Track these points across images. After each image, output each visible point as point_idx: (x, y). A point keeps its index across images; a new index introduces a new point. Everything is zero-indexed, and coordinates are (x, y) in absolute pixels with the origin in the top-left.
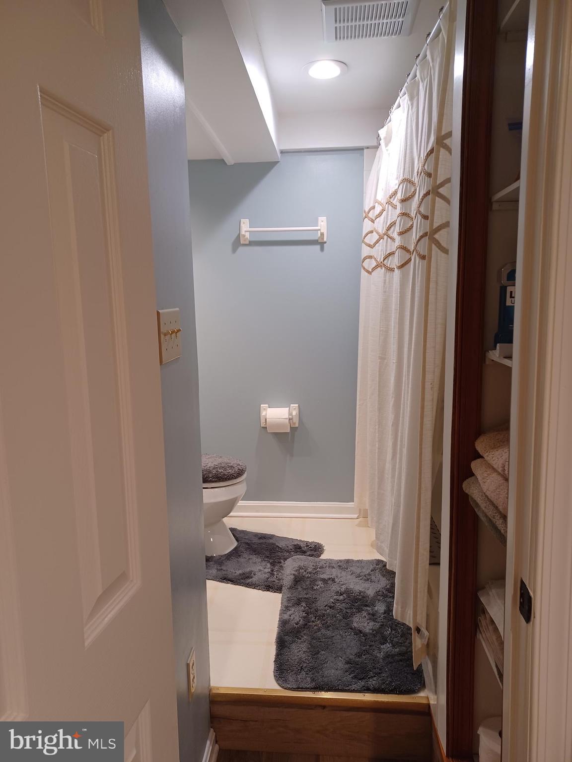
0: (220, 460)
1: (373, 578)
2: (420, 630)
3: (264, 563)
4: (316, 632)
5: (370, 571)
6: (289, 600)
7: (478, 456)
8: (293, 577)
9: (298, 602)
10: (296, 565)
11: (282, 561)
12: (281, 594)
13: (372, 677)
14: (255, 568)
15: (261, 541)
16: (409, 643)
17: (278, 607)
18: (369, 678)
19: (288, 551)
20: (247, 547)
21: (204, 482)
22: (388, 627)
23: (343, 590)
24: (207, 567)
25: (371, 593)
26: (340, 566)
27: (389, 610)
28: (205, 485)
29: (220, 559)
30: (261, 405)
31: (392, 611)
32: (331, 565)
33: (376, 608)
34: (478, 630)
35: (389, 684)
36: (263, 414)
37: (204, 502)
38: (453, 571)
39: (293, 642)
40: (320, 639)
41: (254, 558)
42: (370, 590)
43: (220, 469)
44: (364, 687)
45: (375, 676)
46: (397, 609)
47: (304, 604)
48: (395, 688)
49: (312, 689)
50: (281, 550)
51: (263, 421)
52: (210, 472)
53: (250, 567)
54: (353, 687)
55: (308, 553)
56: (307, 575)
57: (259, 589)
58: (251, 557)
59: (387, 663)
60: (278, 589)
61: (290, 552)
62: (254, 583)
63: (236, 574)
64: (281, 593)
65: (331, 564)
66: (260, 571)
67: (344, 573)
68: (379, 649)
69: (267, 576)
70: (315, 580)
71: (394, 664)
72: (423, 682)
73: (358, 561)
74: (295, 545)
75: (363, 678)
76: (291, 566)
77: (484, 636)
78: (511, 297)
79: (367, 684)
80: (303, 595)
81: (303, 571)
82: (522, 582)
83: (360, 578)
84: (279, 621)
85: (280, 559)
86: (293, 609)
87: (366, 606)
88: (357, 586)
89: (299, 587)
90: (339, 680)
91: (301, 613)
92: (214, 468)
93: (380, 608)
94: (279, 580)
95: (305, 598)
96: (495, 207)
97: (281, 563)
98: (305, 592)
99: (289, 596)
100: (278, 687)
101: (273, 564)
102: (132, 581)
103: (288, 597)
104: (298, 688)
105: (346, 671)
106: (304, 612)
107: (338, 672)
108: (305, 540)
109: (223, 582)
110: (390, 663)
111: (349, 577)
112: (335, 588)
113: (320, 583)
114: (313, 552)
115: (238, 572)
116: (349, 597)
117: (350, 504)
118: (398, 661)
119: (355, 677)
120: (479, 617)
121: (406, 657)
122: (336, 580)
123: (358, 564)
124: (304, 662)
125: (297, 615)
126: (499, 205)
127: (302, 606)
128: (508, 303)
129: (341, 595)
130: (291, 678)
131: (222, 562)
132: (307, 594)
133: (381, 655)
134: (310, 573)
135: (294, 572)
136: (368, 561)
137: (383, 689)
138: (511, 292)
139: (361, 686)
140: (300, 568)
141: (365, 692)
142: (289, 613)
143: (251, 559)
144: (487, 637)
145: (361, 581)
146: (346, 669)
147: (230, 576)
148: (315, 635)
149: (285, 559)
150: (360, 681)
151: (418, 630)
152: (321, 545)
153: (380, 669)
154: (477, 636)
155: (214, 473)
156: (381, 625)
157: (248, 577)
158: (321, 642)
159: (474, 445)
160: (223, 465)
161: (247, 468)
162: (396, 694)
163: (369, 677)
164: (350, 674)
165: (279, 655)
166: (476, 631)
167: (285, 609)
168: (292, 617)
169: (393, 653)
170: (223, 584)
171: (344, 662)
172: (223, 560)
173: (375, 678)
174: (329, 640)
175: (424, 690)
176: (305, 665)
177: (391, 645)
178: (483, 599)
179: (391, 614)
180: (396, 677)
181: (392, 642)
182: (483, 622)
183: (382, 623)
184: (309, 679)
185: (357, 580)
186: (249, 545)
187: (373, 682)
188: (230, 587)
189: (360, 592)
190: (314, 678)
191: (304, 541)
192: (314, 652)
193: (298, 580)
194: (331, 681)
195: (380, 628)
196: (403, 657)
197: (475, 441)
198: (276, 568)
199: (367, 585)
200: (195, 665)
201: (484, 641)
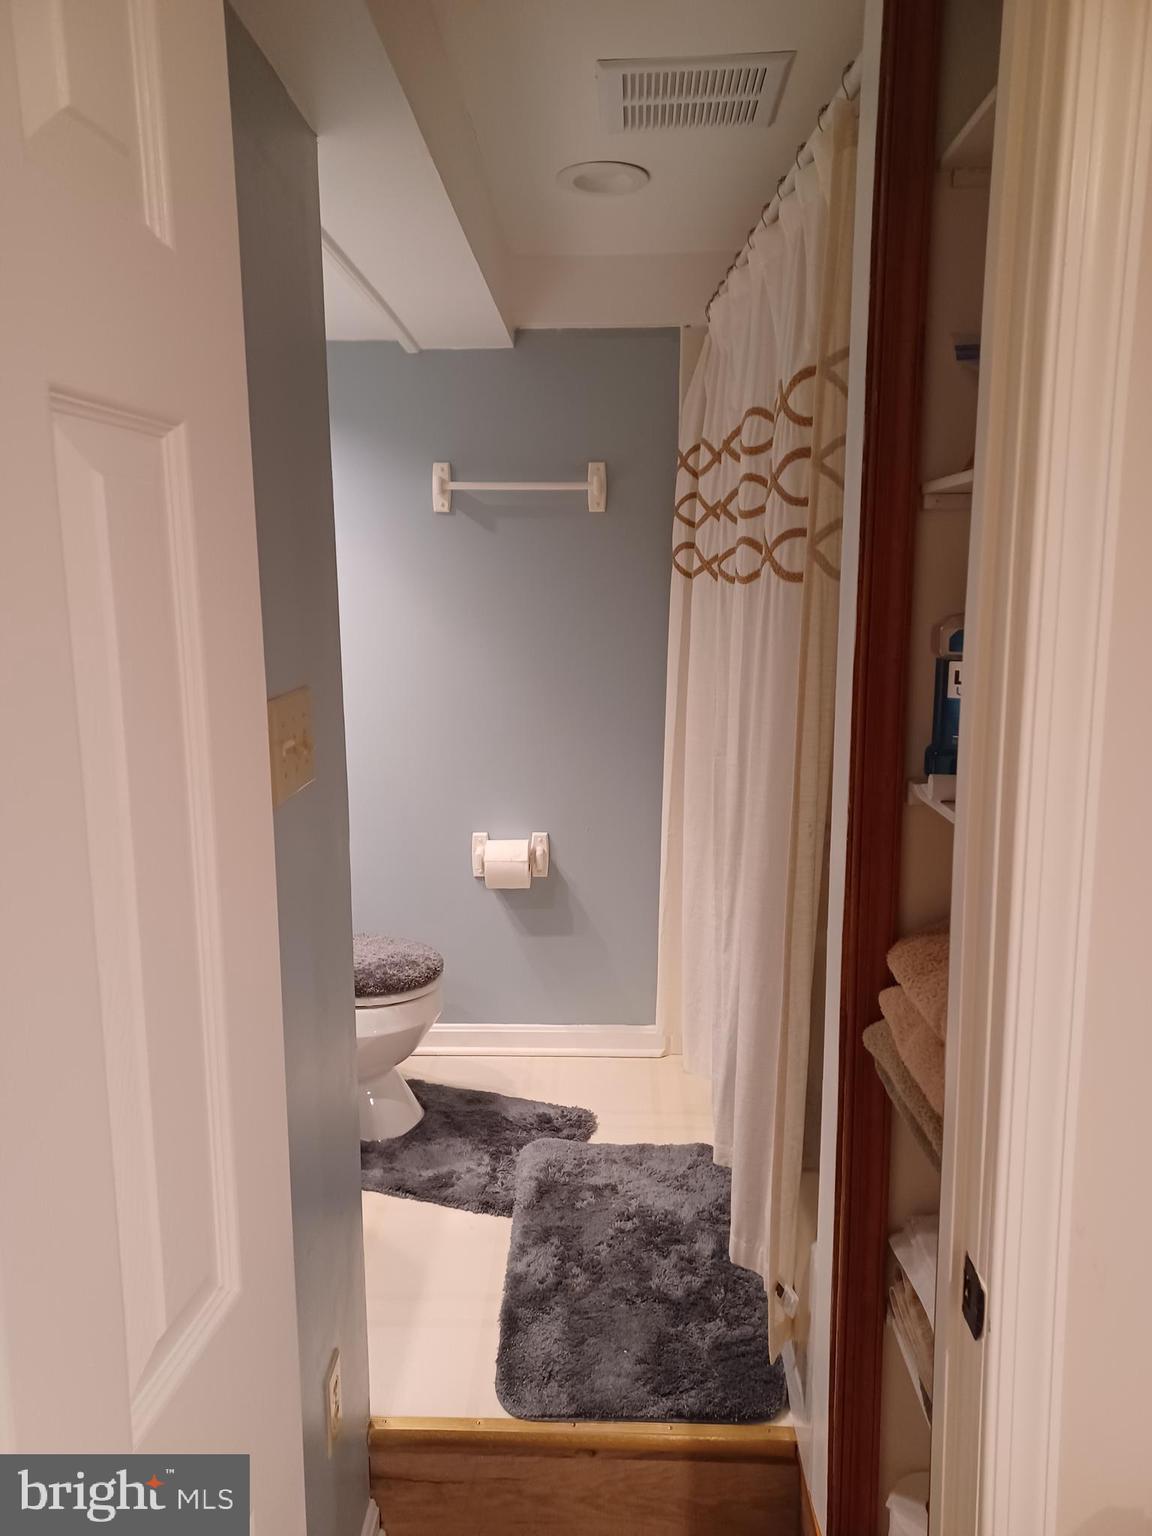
0: (391, 949)
1: (692, 1182)
2: (783, 1290)
3: (476, 1156)
4: (579, 1299)
5: (684, 1168)
6: (526, 1232)
7: (891, 982)
8: (534, 1184)
9: (544, 1236)
10: (541, 1158)
11: (514, 1150)
12: (511, 1219)
13: (687, 1390)
14: (460, 1166)
15: (473, 1108)
16: (759, 1319)
17: (505, 1247)
18: (681, 1392)
19: (525, 1129)
20: (446, 1120)
21: (357, 996)
22: (720, 1286)
23: (632, 1209)
24: (365, 1164)
25: (687, 1214)
26: (627, 1159)
27: (722, 1250)
28: (360, 1002)
29: (390, 1146)
30: (474, 834)
31: (726, 1251)
32: (610, 1157)
33: (697, 1246)
34: (889, 1311)
35: (720, 1403)
36: (477, 853)
37: (358, 1036)
38: (843, 1198)
39: (534, 1319)
40: (587, 1313)
41: (459, 1144)
42: (686, 1207)
43: (390, 968)
44: (671, 1410)
45: (692, 1388)
46: (737, 1245)
47: (555, 1240)
48: (730, 1411)
49: (569, 1416)
50: (510, 1125)
51: (476, 866)
52: (371, 975)
53: (450, 1164)
54: (652, 1410)
55: (565, 1132)
56: (563, 1179)
57: (467, 1210)
58: (452, 1141)
59: (715, 1361)
60: (506, 1209)
61: (528, 1131)
62: (457, 1196)
63: (421, 1179)
64: (510, 1216)
65: (610, 1154)
66: (469, 1170)
67: (634, 1174)
68: (702, 1331)
69: (484, 1180)
70: (579, 1189)
71: (730, 1362)
72: (784, 1398)
73: (663, 1148)
74: (539, 1116)
75: (669, 1393)
76: (530, 1161)
77: (900, 1325)
78: (957, 682)
79: (678, 1405)
80: (554, 1220)
81: (555, 1170)
82: (967, 1259)
83: (668, 1183)
84: (507, 1276)
85: (509, 1145)
86: (534, 1252)
87: (678, 1242)
88: (661, 1200)
89: (547, 1205)
90: (625, 1397)
91: (551, 1259)
92: (378, 967)
93: (705, 1246)
94: (507, 1189)
95: (558, 1227)
96: (929, 503)
97: (510, 1153)
98: (558, 1214)
99: (526, 1223)
100: (505, 1415)
101: (495, 1156)
102: (221, 1288)
103: (524, 1227)
104: (543, 1416)
105: (637, 1380)
106: (555, 1256)
107: (622, 1381)
108: (560, 1105)
109: (397, 1195)
110: (722, 1360)
111: (644, 1181)
112: (616, 1204)
113: (588, 1194)
114: (574, 1131)
115: (428, 1173)
116: (644, 1224)
117: (648, 1029)
118: (738, 1356)
119: (654, 1391)
120: (892, 1288)
121: (756, 1346)
122: (620, 1187)
123: (663, 1155)
124: (555, 1362)
125: (542, 1263)
126: (937, 501)
127: (552, 1244)
128: (952, 694)
129: (629, 1219)
130: (529, 1394)
131: (393, 1154)
132: (562, 1219)
133: (705, 1344)
134: (569, 1174)
135: (535, 1174)
136: (682, 1148)
137: (707, 1414)
138: (957, 673)
139: (666, 1410)
140: (550, 1165)
141: (675, 1420)
142: (526, 1260)
143: (452, 1145)
144: (905, 1329)
145: (668, 1191)
146: (636, 1373)
147: (409, 1184)
148: (577, 1305)
149: (520, 1146)
150: (664, 1399)
151: (780, 1290)
152: (591, 1115)
153: (703, 1374)
154: (888, 1321)
155: (378, 976)
156: (706, 1282)
157: (446, 1185)
158: (588, 1318)
159: (885, 959)
160: (396, 959)
161: (445, 964)
162: (734, 1423)
163: (681, 1389)
164: (644, 1385)
165: (505, 1347)
166: (886, 1312)
167: (519, 1251)
168: (532, 1269)
169: (728, 1339)
170: (396, 1199)
171: (633, 1361)
172: (395, 1150)
173: (693, 1393)
174: (606, 1314)
175: (787, 1413)
176: (557, 1368)
177: (724, 1323)
178: (899, 1253)
179: (725, 1259)
180: (734, 1389)
181: (726, 1317)
182: (899, 1298)
183: (707, 1278)
184: (564, 1398)
185: (661, 1187)
186: (448, 1117)
187: (689, 1401)
188: (409, 1204)
189: (666, 1213)
190: (574, 1396)
191: (557, 1107)
192: (576, 1340)
193: (544, 1190)
194: (608, 1401)
195: (702, 1287)
196: (748, 1348)
197: (887, 952)
198: (502, 1164)
199: (679, 1197)
200: (339, 1381)
201: (900, 1332)
